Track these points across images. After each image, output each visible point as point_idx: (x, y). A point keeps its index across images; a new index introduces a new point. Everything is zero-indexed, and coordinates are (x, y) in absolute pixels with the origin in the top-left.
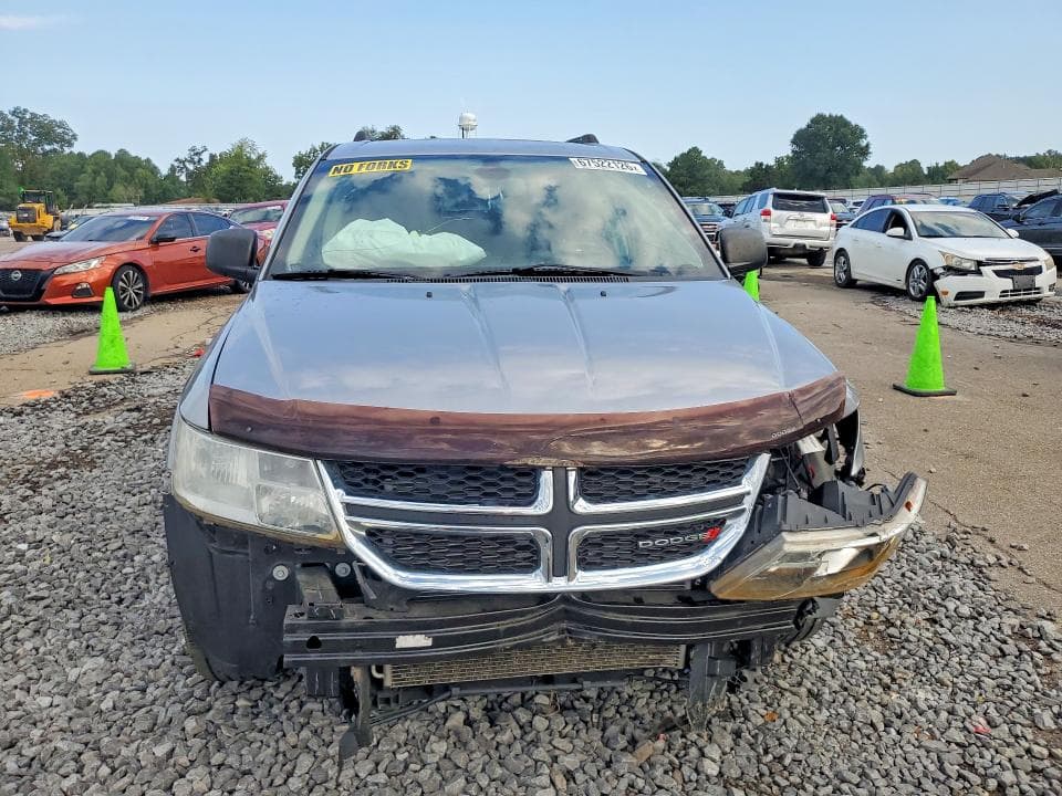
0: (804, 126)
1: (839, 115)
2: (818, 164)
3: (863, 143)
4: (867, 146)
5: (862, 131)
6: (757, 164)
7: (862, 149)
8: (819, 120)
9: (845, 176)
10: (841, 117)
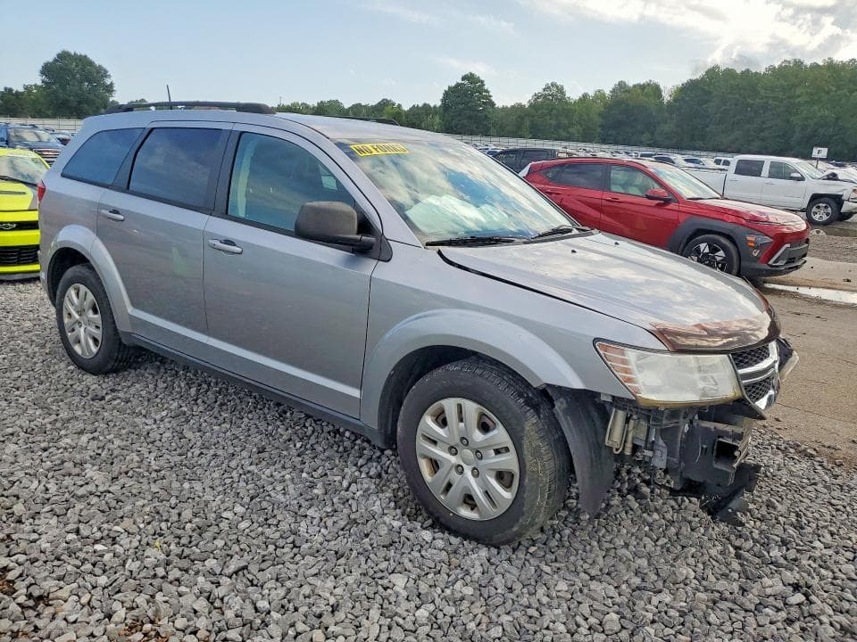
0: (51, 60)
1: (83, 54)
2: (70, 96)
3: (108, 82)
4: (112, 84)
5: (106, 71)
6: (6, 89)
7: (107, 86)
8: (63, 56)
9: (95, 109)
10: (85, 56)
